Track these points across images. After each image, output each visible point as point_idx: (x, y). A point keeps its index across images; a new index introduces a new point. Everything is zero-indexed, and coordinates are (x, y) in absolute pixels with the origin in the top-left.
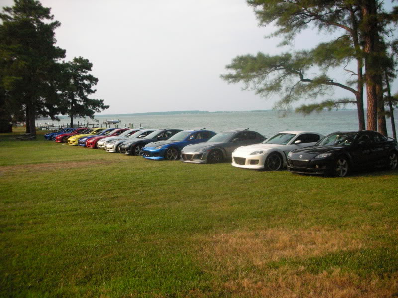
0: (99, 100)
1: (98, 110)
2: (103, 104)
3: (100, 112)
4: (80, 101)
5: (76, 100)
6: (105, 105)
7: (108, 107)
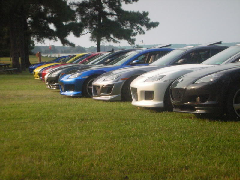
0: (141, 12)
1: (141, 29)
2: (149, 20)
3: (144, 33)
4: (112, 15)
5: (106, 13)
6: (150, 21)
7: (155, 25)
